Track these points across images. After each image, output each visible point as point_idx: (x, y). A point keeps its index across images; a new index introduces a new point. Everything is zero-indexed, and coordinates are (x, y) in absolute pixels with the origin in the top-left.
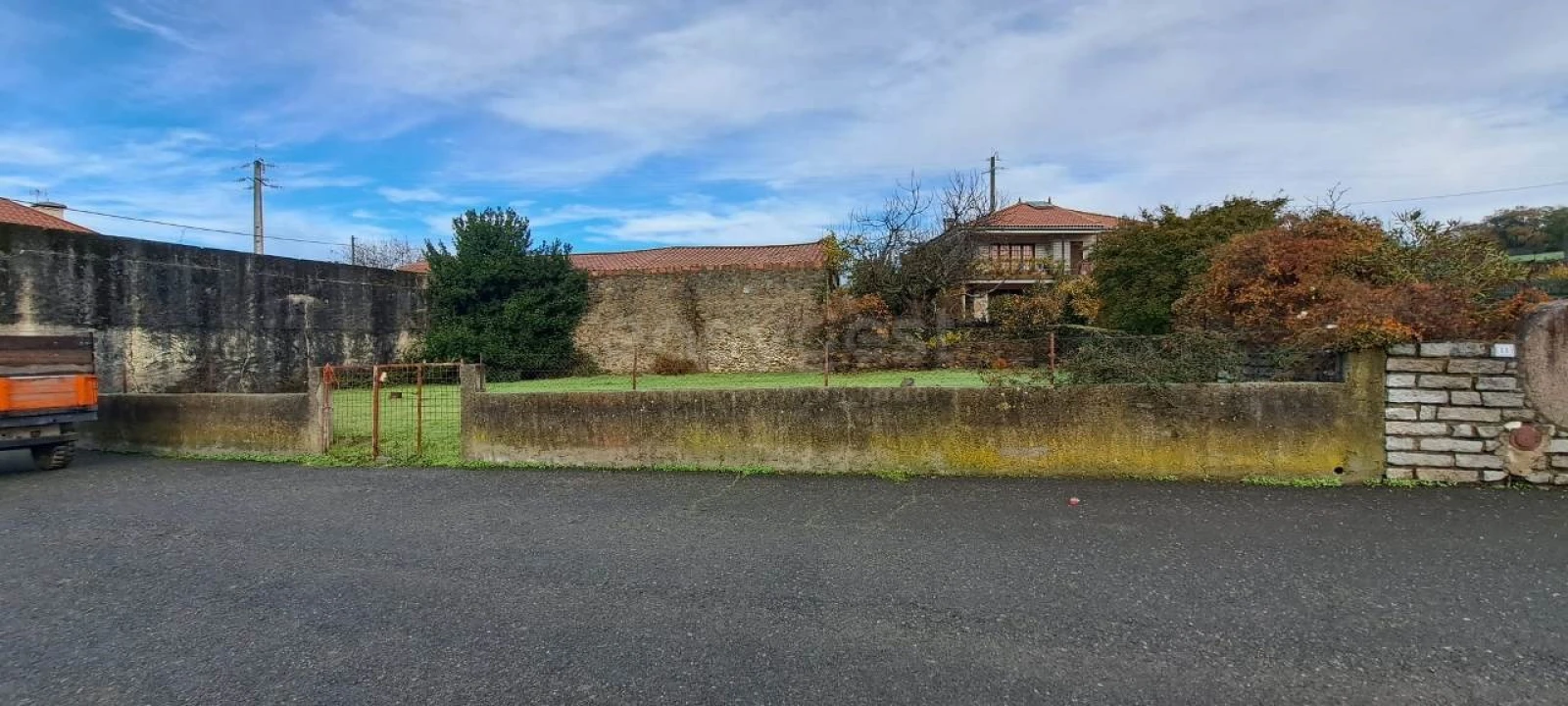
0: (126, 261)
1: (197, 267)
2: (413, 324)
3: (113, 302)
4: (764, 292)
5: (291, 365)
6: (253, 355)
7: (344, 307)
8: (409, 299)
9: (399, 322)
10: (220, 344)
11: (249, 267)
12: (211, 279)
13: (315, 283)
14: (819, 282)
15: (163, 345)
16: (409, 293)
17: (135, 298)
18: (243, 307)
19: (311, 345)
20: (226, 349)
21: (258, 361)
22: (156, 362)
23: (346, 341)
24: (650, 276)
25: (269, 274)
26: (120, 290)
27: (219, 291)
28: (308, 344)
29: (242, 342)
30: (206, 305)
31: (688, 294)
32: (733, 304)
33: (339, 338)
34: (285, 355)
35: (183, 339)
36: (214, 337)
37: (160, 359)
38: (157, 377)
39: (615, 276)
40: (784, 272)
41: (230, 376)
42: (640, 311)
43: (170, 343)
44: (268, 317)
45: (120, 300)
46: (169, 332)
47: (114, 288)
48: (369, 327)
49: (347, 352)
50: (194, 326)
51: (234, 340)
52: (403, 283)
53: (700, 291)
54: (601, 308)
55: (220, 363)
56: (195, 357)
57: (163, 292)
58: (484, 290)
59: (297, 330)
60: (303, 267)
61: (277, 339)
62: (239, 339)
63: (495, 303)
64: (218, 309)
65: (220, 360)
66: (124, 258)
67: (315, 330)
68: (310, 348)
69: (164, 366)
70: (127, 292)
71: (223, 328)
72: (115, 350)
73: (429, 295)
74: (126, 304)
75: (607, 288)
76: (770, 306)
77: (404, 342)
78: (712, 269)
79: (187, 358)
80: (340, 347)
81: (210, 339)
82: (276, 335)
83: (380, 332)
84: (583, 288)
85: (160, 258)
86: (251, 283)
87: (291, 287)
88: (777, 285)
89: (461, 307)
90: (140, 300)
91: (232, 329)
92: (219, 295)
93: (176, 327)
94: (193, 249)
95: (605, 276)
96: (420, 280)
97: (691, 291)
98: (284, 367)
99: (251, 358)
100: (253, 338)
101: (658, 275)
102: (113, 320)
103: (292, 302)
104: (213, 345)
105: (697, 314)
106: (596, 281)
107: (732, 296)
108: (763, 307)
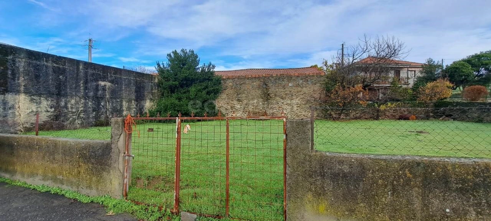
0: (17, 60)
1: (55, 65)
2: (151, 97)
3: (9, 80)
4: (298, 85)
5: (100, 114)
6: (82, 109)
7: (124, 88)
8: (150, 86)
9: (146, 96)
10: (66, 104)
11: (81, 67)
12: (63, 72)
13: (111, 76)
14: (323, 81)
15: (37, 103)
16: (150, 84)
17: (22, 79)
18: (78, 86)
19: (109, 104)
20: (69, 106)
21: (84, 111)
22: (32, 111)
23: (124, 103)
24: (248, 79)
25: (90, 71)
26: (13, 74)
27: (66, 77)
28: (108, 104)
29: (77, 103)
30: (60, 84)
31: (264, 86)
32: (284, 90)
33: (121, 102)
34: (97, 109)
35: (48, 100)
36: (63, 100)
37: (35, 110)
38: (33, 119)
39: (233, 78)
40: (307, 77)
41: (71, 119)
42: (244, 93)
43: (40, 102)
44: (90, 91)
45: (14, 79)
46: (40, 96)
47: (10, 73)
48: (134, 98)
49: (124, 108)
50: (53, 94)
51: (73, 101)
52: (148, 79)
53: (270, 85)
54: (227, 92)
55: (66, 112)
56: (53, 109)
57: (37, 77)
58: (182, 83)
59: (102, 98)
60: (106, 69)
61: (94, 102)
62: (76, 101)
63: (185, 89)
64: (66, 86)
65: (66, 111)
66: (15, 57)
67: (111, 98)
68: (109, 106)
69: (37, 114)
70: (17, 75)
71: (67, 96)
72: (10, 105)
73: (159, 85)
74: (16, 81)
75: (230, 83)
76: (301, 92)
77: (148, 105)
78: (275, 76)
79: (49, 109)
80: (121, 106)
81: (61, 101)
82: (93, 100)
83: (139, 100)
84: (220, 83)
85: (36, 59)
86: (82, 74)
87: (100, 78)
88: (304, 83)
89: (172, 89)
90: (25, 80)
91: (72, 97)
92: (66, 80)
93: (43, 94)
94: (53, 56)
95: (229, 78)
96: (155, 78)
97: (266, 85)
98: (96, 115)
99: (81, 110)
100: (83, 101)
101: (252, 78)
102: (9, 89)
103: (101, 85)
104: (63, 104)
105: (269, 95)
106: (225, 81)
107: (284, 87)
108: (298, 92)
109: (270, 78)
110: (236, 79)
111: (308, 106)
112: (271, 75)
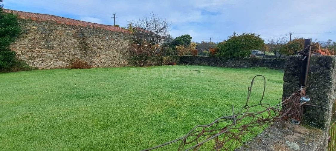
4: (113, 39)
14: (131, 38)
24: (61, 25)
31: (81, 36)
32: (102, 42)
40: (120, 33)
42: (56, 40)
53: (87, 35)
54: (30, 36)
75: (33, 26)
76: (116, 44)
78: (92, 27)
84: (16, 24)
88: (118, 37)
97: (83, 35)
101: (64, 25)
105: (86, 45)
106: (24, 22)
107: (101, 39)
108: (113, 45)
109: (87, 29)
110: (42, 23)
111: (122, 56)
112: (88, 26)
